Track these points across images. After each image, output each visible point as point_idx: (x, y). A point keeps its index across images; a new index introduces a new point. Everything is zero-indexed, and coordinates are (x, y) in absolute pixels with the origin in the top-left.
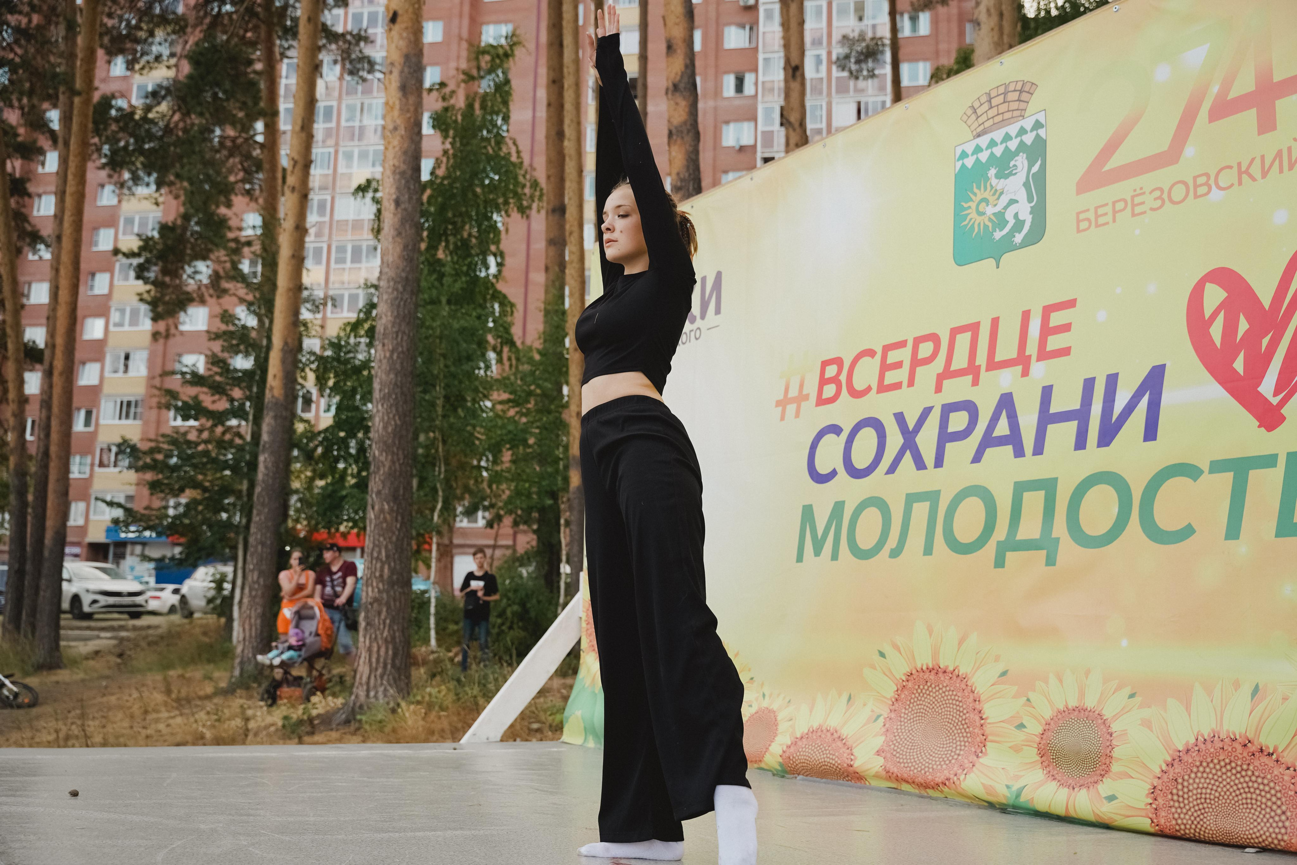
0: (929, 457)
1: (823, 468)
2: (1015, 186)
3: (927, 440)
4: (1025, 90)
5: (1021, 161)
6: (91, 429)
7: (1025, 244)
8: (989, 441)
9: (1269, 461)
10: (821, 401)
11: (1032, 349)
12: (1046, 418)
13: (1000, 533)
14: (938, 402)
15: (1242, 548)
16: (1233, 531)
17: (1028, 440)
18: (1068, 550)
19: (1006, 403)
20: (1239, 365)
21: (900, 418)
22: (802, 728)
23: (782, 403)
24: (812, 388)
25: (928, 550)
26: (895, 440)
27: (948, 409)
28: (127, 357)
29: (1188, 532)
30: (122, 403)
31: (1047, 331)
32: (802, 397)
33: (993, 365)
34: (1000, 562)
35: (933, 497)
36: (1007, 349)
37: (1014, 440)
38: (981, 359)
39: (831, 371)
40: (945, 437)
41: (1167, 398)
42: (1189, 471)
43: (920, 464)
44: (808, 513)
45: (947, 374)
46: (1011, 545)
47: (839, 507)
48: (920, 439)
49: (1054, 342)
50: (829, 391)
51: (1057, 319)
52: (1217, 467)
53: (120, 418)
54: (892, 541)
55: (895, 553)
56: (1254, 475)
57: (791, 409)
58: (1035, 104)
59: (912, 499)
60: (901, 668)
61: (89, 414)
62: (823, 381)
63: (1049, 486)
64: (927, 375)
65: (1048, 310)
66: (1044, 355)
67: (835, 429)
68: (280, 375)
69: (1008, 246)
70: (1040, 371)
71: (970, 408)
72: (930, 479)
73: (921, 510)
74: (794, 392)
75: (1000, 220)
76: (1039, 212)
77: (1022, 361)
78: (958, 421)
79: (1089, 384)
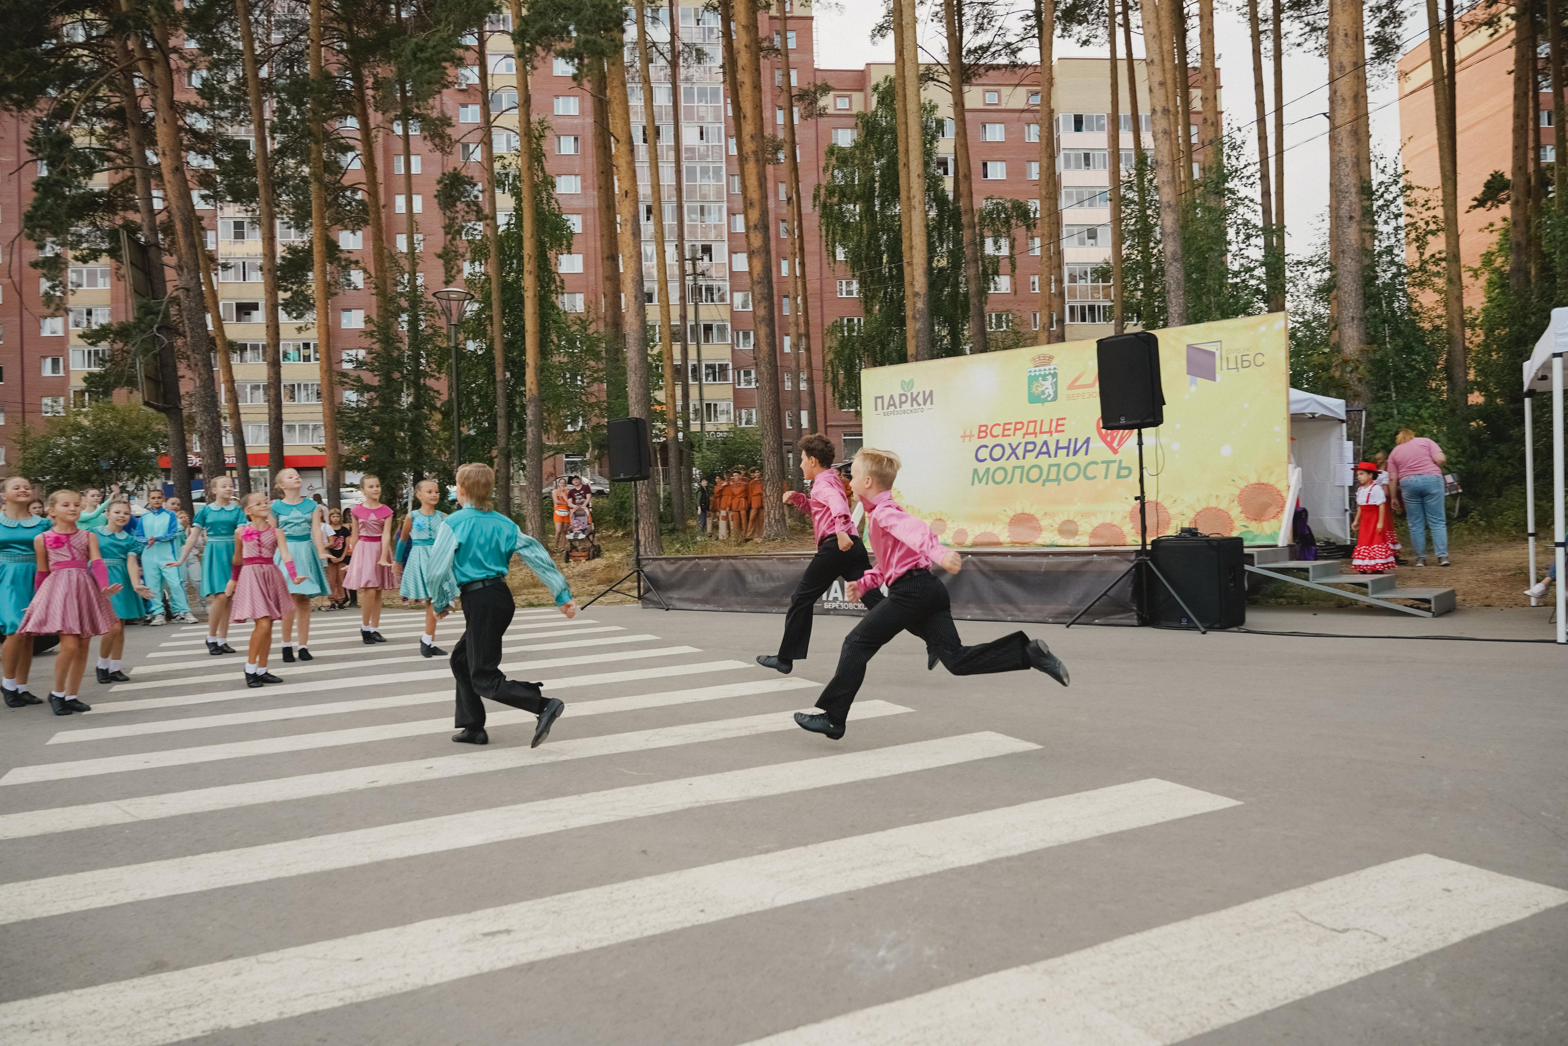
0: (1020, 456)
1: (981, 457)
2: (1048, 384)
3: (1020, 451)
4: (1051, 358)
5: (1050, 377)
6: (62, 374)
7: (1052, 401)
8: (1040, 453)
9: (1114, 461)
10: (979, 437)
11: (1053, 429)
12: (1058, 448)
13: (1044, 477)
14: (1023, 441)
15: (1108, 481)
16: (1106, 477)
17: (1052, 453)
18: (1063, 481)
19: (1045, 443)
20: (1109, 439)
21: (1010, 445)
22: (978, 533)
23: (964, 437)
24: (976, 433)
25: (1021, 482)
26: (1008, 451)
27: (1027, 443)
28: (89, 313)
29: (1095, 477)
30: (89, 352)
31: (1058, 425)
32: (971, 436)
33: (1041, 432)
34: (1044, 485)
35: (1022, 467)
36: (1046, 428)
37: (1048, 453)
38: (1038, 430)
39: (983, 429)
40: (1026, 451)
41: (1091, 445)
42: (1096, 463)
43: (1018, 458)
44: (975, 471)
45: (1026, 434)
46: (1047, 480)
47: (988, 470)
48: (1017, 451)
49: (1060, 428)
50: (983, 434)
51: (1060, 422)
52: (1103, 462)
53: (89, 366)
54: (1008, 479)
55: (1009, 483)
56: (1112, 465)
57: (967, 439)
58: (1054, 362)
59: (1015, 468)
60: (1011, 514)
61: (55, 362)
62: (980, 432)
63: (1058, 465)
64: (1020, 433)
65: (1058, 419)
66: (1057, 431)
67: (986, 447)
68: (535, 382)
69: (1045, 400)
70: (1056, 436)
71: (1033, 443)
72: (1021, 462)
73: (1018, 472)
74: (968, 433)
75: (1043, 393)
76: (1056, 392)
77: (1050, 432)
78: (1030, 447)
79: (1070, 440)
